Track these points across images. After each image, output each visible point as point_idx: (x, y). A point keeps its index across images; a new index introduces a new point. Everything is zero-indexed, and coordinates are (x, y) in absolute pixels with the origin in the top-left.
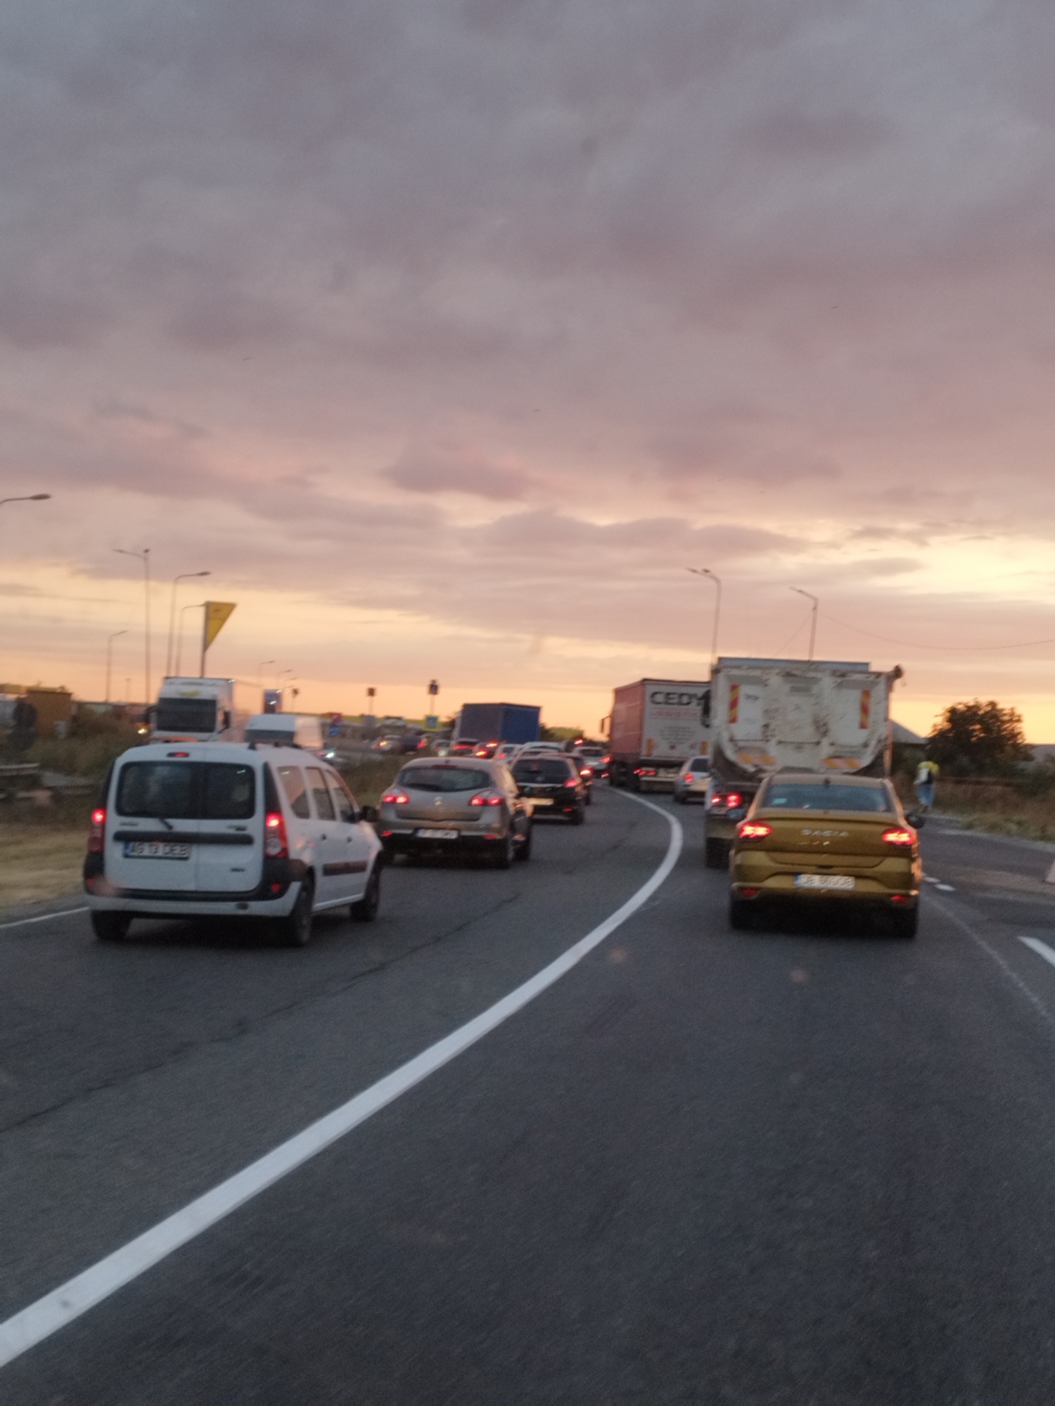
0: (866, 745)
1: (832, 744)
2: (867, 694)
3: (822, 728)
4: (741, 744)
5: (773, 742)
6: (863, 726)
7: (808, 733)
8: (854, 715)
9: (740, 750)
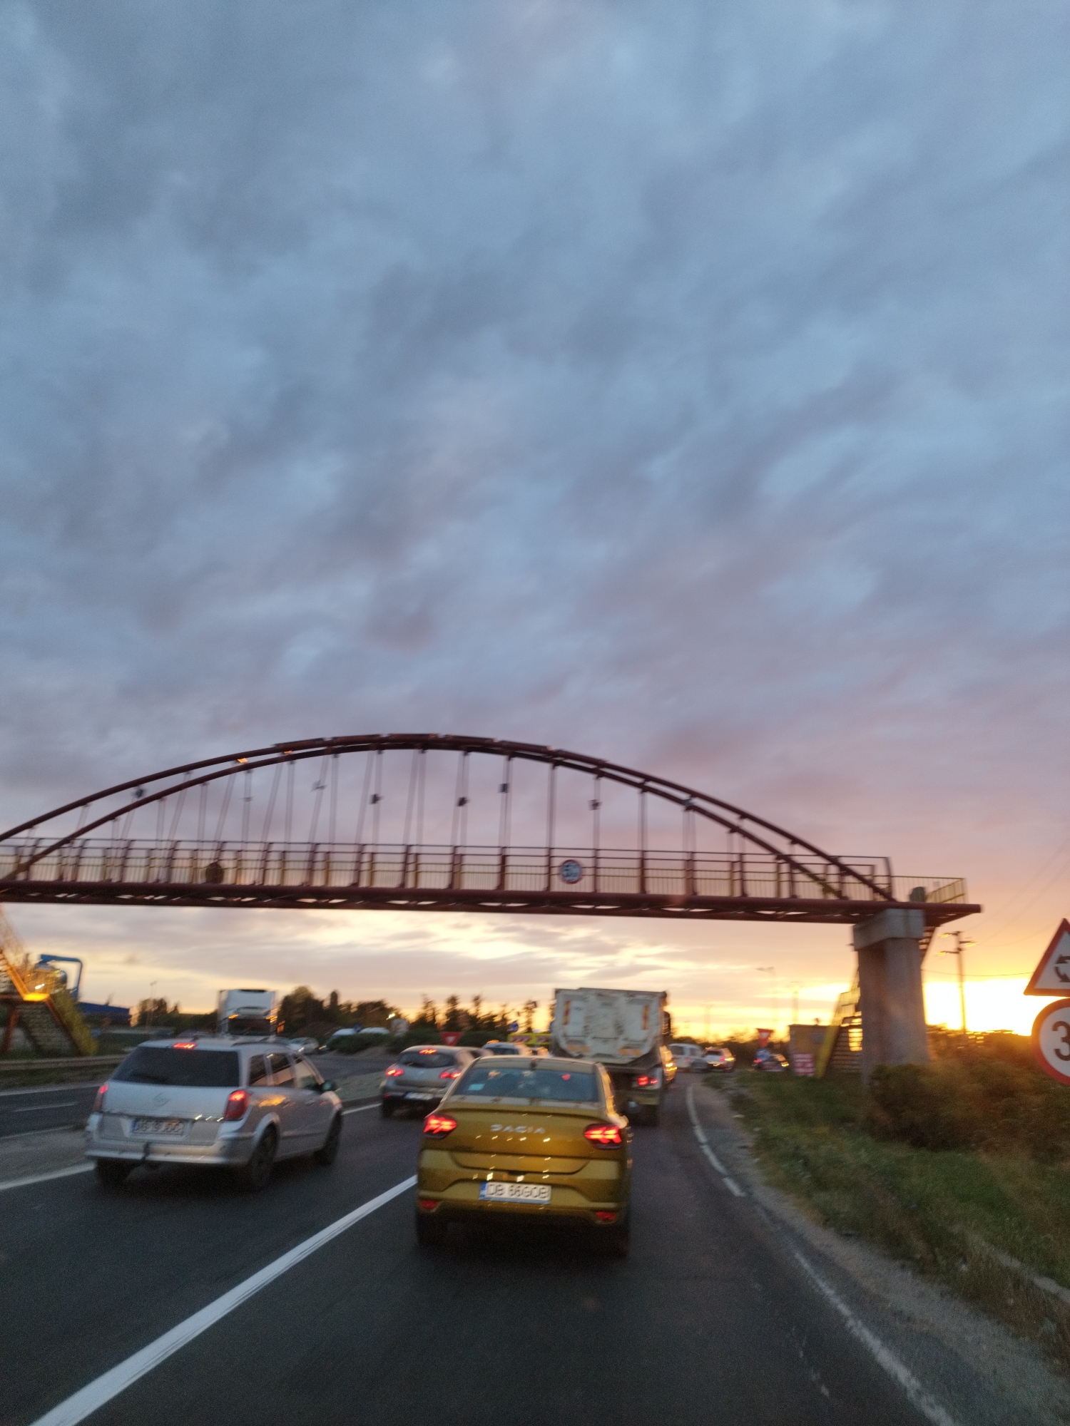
0: (645, 1041)
1: (626, 1039)
2: (647, 1008)
3: (619, 1029)
4: (571, 1038)
5: (589, 1037)
6: (644, 1028)
7: (610, 1032)
8: (639, 1021)
9: (570, 1042)
